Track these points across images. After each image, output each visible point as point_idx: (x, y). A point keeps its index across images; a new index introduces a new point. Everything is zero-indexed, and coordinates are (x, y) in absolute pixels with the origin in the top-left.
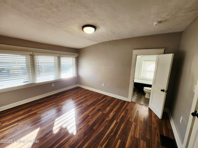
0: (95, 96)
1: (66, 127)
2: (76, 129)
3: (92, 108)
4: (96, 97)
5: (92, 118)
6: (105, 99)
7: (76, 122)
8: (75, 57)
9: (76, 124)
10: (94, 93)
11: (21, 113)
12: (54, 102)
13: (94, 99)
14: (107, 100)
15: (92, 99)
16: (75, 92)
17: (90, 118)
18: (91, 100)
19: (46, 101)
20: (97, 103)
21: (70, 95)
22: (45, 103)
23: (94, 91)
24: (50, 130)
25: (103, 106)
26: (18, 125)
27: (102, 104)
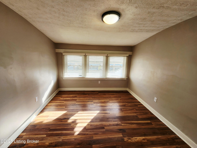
0: (136, 110)
1: (77, 123)
2: (80, 132)
3: (117, 122)
4: (136, 113)
5: (104, 133)
6: (149, 121)
7: (88, 125)
8: (127, 57)
9: (85, 127)
10: (139, 106)
11: (71, 96)
12: (92, 98)
13: (131, 113)
14: (150, 126)
15: (129, 112)
16: (118, 95)
17: (101, 132)
18: (126, 112)
19: (88, 94)
20: (129, 120)
21: (110, 96)
22: (87, 96)
23: (142, 103)
24: (69, 117)
25: (134, 129)
26: (63, 102)
27: (134, 126)
